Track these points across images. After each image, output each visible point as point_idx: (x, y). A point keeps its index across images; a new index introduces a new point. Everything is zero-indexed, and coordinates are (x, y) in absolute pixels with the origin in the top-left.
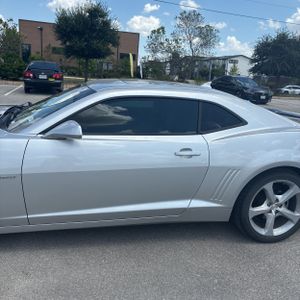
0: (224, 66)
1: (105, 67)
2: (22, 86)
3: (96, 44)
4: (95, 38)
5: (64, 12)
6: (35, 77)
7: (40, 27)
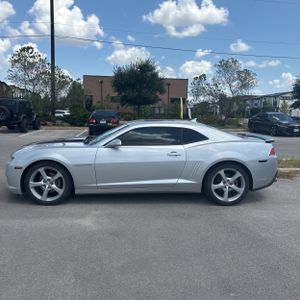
0: (275, 103)
1: (157, 111)
2: (86, 130)
3: (145, 93)
4: (145, 88)
5: (120, 69)
6: (97, 123)
7: (101, 80)
